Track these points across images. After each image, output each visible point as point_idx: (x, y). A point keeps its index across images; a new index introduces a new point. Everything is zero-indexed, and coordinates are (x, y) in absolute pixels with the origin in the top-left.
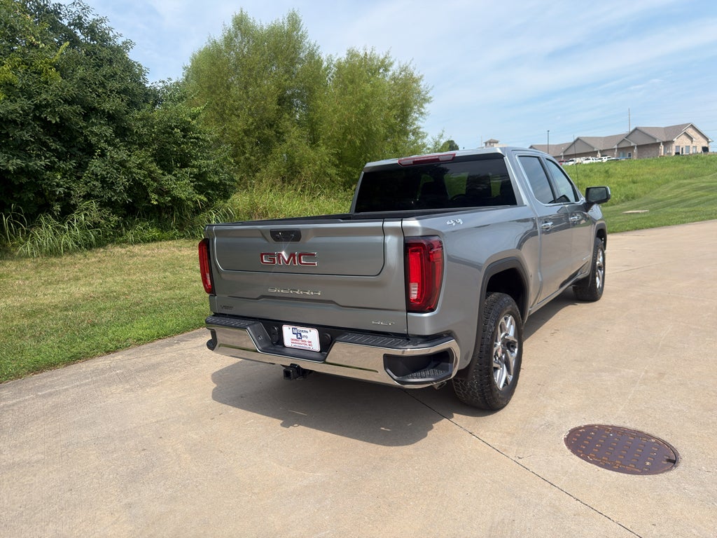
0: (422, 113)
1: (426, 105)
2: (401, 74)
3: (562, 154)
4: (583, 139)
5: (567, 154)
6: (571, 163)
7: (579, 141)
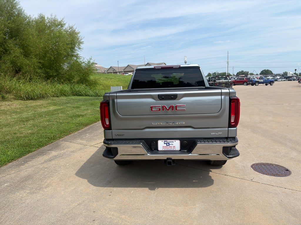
0: (80, 48)
1: (81, 45)
2: (69, 29)
3: (123, 71)
4: (130, 66)
5: (125, 71)
6: (127, 74)
7: (129, 66)
